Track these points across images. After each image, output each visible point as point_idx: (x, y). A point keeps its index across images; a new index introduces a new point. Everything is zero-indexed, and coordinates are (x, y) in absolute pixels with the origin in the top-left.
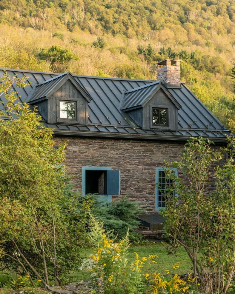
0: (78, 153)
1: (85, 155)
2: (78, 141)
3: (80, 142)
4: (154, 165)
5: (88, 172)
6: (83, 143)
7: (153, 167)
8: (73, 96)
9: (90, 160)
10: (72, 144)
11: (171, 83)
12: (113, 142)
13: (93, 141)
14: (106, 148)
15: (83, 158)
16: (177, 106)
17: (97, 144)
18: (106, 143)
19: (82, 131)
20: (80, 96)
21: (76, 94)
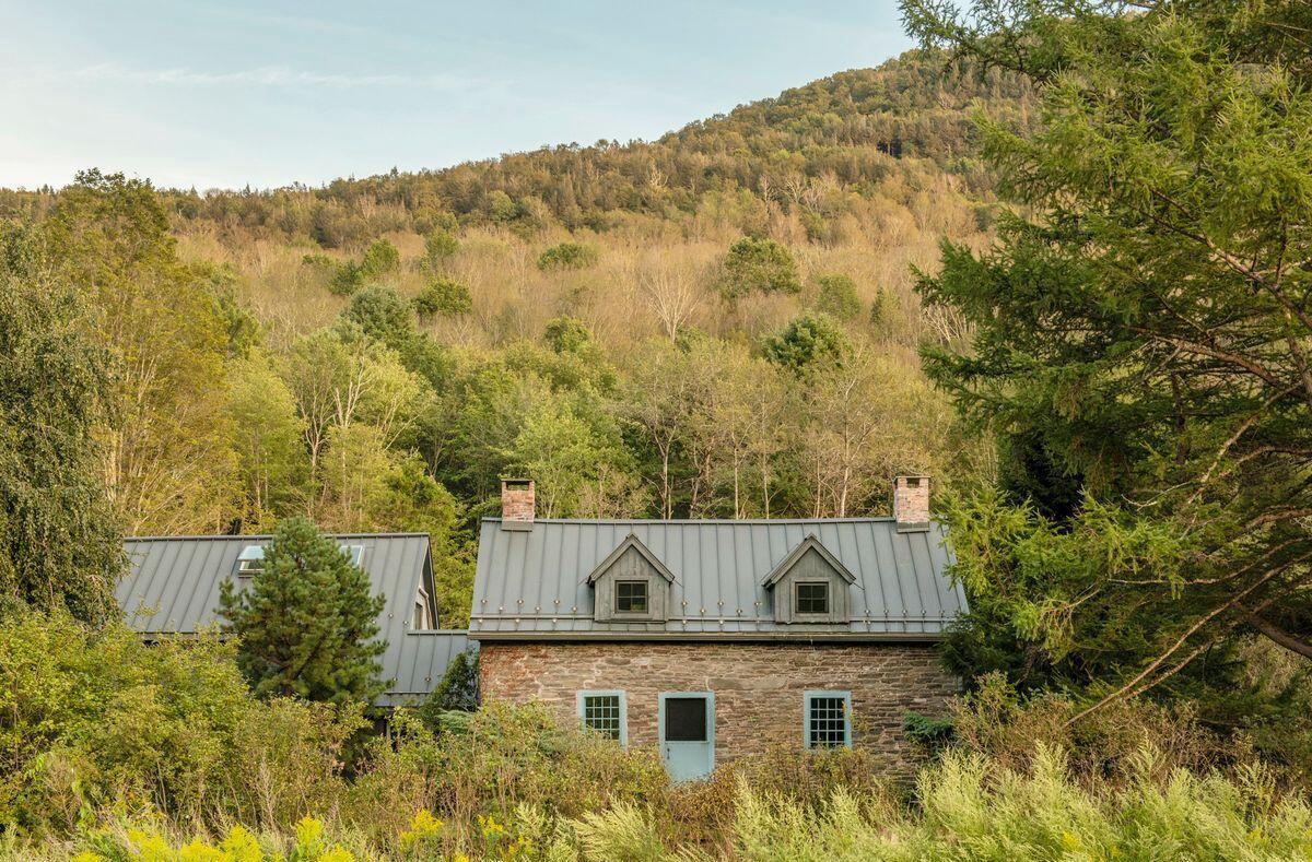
0: (650, 669)
1: (663, 673)
2: (650, 649)
3: (655, 651)
4: (800, 686)
5: (669, 701)
6: (659, 652)
7: (798, 691)
8: (641, 573)
9: (673, 680)
10: (640, 655)
11: (908, 522)
12: (716, 648)
13: (678, 647)
14: (702, 659)
15: (659, 677)
16: (847, 578)
17: (684, 654)
18: (703, 651)
19: (652, 632)
20: (653, 572)
21: (647, 568)
